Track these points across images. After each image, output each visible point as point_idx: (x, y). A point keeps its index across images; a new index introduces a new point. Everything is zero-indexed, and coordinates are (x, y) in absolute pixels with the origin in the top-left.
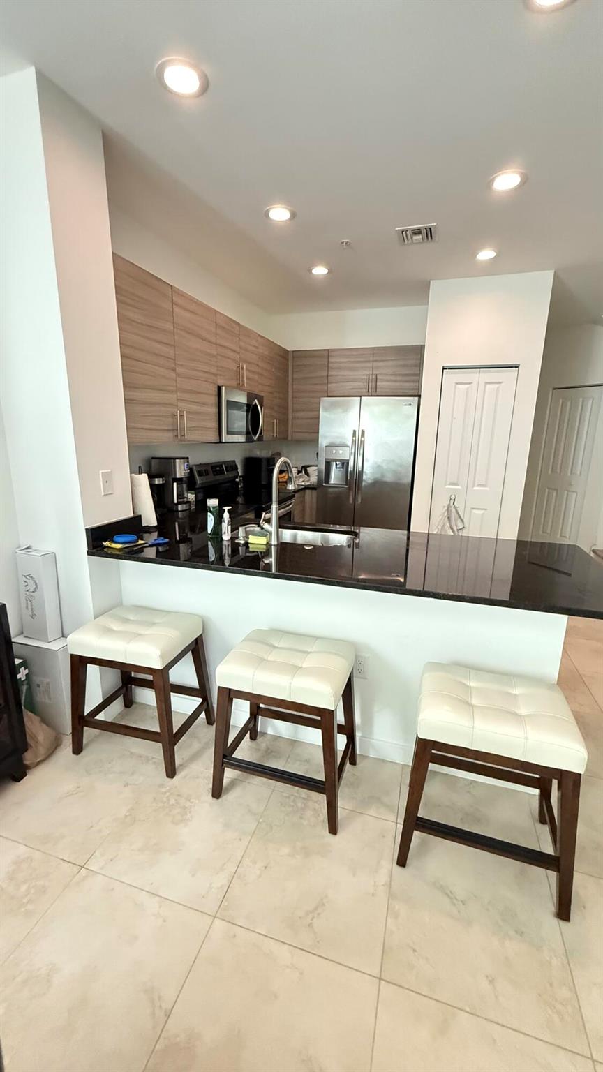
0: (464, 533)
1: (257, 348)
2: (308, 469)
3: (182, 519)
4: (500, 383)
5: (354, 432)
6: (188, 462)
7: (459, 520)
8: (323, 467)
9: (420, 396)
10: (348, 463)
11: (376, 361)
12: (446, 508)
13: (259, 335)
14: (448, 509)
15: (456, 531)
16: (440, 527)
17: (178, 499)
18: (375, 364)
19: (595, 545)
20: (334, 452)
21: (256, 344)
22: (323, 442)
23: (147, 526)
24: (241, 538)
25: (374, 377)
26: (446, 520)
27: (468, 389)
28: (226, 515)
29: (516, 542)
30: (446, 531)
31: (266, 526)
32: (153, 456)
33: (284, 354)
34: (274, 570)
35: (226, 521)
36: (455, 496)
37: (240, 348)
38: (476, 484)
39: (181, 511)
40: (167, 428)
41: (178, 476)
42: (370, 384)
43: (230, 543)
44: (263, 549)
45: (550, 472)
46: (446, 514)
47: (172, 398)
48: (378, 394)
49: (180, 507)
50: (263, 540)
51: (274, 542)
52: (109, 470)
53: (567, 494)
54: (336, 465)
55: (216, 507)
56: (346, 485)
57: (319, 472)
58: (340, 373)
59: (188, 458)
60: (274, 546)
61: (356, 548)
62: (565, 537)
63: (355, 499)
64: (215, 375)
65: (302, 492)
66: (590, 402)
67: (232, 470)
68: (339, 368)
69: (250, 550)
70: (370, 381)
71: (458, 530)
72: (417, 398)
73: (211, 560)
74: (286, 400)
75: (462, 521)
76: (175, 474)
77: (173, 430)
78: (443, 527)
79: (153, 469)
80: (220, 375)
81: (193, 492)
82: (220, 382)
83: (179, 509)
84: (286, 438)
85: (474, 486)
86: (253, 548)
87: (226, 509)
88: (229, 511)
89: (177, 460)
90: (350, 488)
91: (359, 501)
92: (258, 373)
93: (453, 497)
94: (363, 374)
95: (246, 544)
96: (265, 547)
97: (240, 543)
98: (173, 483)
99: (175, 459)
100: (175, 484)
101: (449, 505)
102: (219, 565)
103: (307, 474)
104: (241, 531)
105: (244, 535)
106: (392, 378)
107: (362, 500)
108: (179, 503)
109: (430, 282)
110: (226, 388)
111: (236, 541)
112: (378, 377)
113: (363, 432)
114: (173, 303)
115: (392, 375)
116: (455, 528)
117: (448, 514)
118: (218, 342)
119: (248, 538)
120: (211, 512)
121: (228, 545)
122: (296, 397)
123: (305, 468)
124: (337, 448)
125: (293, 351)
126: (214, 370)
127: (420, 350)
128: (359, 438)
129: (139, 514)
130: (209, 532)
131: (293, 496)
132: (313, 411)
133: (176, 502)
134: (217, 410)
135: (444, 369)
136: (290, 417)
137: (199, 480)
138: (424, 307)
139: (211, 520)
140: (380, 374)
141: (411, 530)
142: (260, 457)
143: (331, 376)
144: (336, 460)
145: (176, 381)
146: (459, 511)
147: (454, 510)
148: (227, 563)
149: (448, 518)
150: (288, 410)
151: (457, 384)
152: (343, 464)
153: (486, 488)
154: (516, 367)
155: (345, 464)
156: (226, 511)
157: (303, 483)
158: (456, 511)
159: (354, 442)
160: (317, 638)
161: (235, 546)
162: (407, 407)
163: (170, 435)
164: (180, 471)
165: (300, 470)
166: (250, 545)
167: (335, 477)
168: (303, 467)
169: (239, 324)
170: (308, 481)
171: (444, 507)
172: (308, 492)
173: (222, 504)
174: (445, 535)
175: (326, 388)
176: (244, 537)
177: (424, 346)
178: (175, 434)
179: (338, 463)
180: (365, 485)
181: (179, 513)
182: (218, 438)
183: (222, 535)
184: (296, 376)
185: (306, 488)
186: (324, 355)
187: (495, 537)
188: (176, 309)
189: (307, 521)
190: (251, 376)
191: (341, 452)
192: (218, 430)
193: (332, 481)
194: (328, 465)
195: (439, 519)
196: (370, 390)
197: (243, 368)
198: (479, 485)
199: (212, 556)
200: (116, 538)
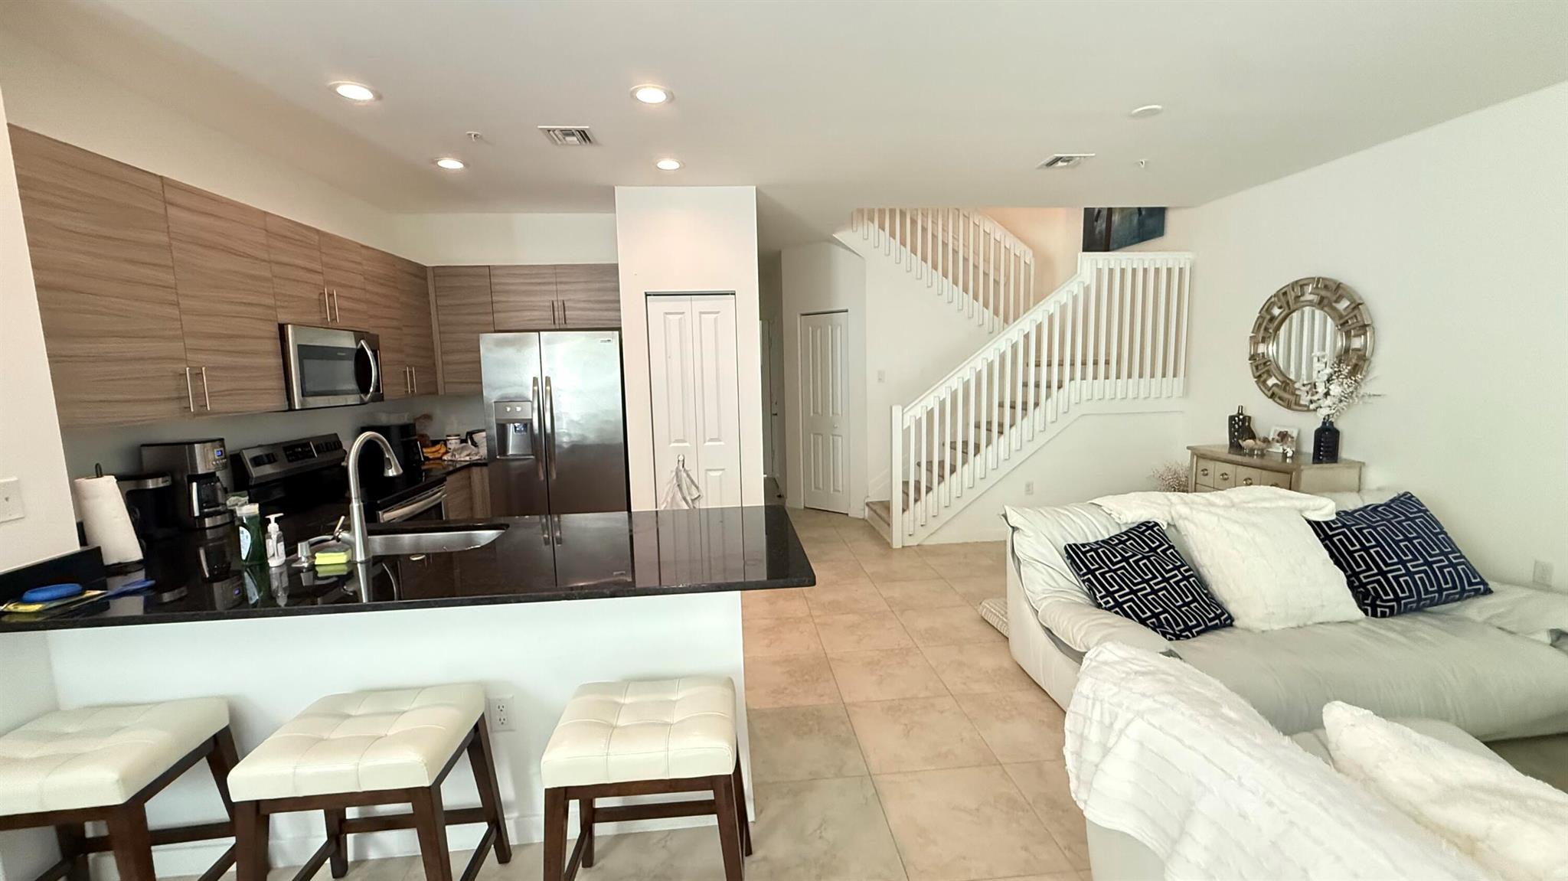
0: (702, 505)
1: (360, 264)
2: (474, 436)
3: (213, 540)
4: (718, 312)
5: (535, 380)
6: (223, 446)
7: (693, 487)
8: (494, 432)
9: (619, 329)
10: (532, 424)
11: (561, 283)
12: (674, 473)
13: (362, 246)
14: (677, 474)
15: (690, 502)
16: (669, 500)
17: (201, 508)
18: (560, 287)
19: (868, 497)
20: (509, 409)
21: (358, 259)
22: (491, 395)
23: (120, 563)
24: (303, 559)
25: (560, 304)
26: (677, 489)
27: (681, 319)
28: (273, 528)
29: (764, 508)
30: (678, 505)
31: (344, 535)
32: (145, 443)
33: (419, 272)
34: (365, 600)
35: (274, 537)
36: (684, 456)
37: (324, 264)
38: (708, 439)
39: (209, 528)
40: (163, 396)
41: (201, 471)
42: (556, 313)
43: (285, 569)
44: (343, 570)
45: (812, 414)
46: (675, 481)
47: (176, 347)
48: (569, 327)
49: (208, 522)
50: (341, 558)
51: (360, 557)
52: (14, 479)
53: (833, 439)
54: (515, 428)
55: (255, 517)
56: (533, 455)
57: (489, 439)
58: (511, 299)
59: (222, 440)
60: (361, 563)
61: (558, 543)
62: (839, 491)
63: (547, 474)
64: (274, 308)
65: (463, 473)
66: (839, 328)
67: (336, 449)
68: (507, 292)
69: (319, 575)
70: (556, 309)
71: (693, 500)
72: (617, 333)
73: (252, 602)
74: (430, 335)
75: (697, 488)
76: (194, 466)
77: (180, 398)
78: (673, 498)
79: (145, 464)
80: (283, 307)
81: (246, 492)
82: (282, 319)
83: (207, 525)
84: (436, 393)
85: (705, 442)
86: (324, 572)
87: (272, 517)
88: (277, 520)
89: (196, 445)
90: (537, 460)
91: (554, 476)
92: (367, 302)
93: (681, 458)
94: (545, 300)
95: (313, 567)
96: (345, 568)
97: (303, 567)
98: (190, 482)
99: (191, 444)
100: (195, 485)
101: (677, 468)
102: (267, 607)
103: (475, 444)
104: (303, 549)
105: (309, 554)
106: (582, 305)
107: (557, 474)
108: (203, 516)
109: (614, 188)
110: (293, 329)
111: (294, 565)
112: (565, 303)
113: (548, 380)
114: (167, 203)
115: (584, 301)
116: (688, 498)
117: (677, 481)
118: (272, 257)
119: (315, 558)
120: (244, 526)
121: (281, 574)
122: (444, 333)
123: (470, 434)
124: (511, 403)
125: (434, 268)
126: (270, 301)
127: (612, 270)
128: (543, 387)
129: (96, 545)
130: (244, 557)
131: (444, 479)
132: (468, 351)
133: (197, 514)
134: (281, 361)
135: (647, 295)
136: (439, 364)
137: (256, 472)
138: (610, 215)
139: (246, 539)
140: (568, 300)
141: (632, 510)
142: (389, 424)
143: (497, 302)
144: (514, 421)
145: (181, 320)
146: (691, 475)
147: (684, 475)
148: (282, 601)
149: (678, 485)
150: (433, 350)
151: (666, 313)
152: (525, 426)
153: (722, 443)
154: (732, 294)
155: (527, 424)
156: (273, 520)
157: (468, 458)
158: (688, 475)
159: (536, 393)
160: (420, 689)
161: (294, 574)
162: (603, 344)
163: (173, 406)
164: (205, 460)
165: (464, 437)
166: (317, 569)
167: (514, 443)
168: (468, 433)
169: (318, 231)
170: (476, 454)
171: (672, 472)
172: (475, 470)
173: (264, 511)
174: (678, 510)
175: (492, 318)
176: (307, 557)
177: (618, 264)
178: (185, 405)
179: (516, 425)
180: (559, 453)
181: (208, 531)
182: (287, 403)
183: (267, 559)
184: (441, 302)
185: (472, 465)
186: (486, 273)
187: (740, 505)
188: (172, 211)
189: (479, 516)
190: (346, 304)
191: (519, 409)
192: (285, 392)
193: (511, 452)
194: (502, 430)
195: (666, 489)
196: (557, 322)
197: (331, 295)
198: (711, 440)
199: (254, 596)
200: (28, 595)
